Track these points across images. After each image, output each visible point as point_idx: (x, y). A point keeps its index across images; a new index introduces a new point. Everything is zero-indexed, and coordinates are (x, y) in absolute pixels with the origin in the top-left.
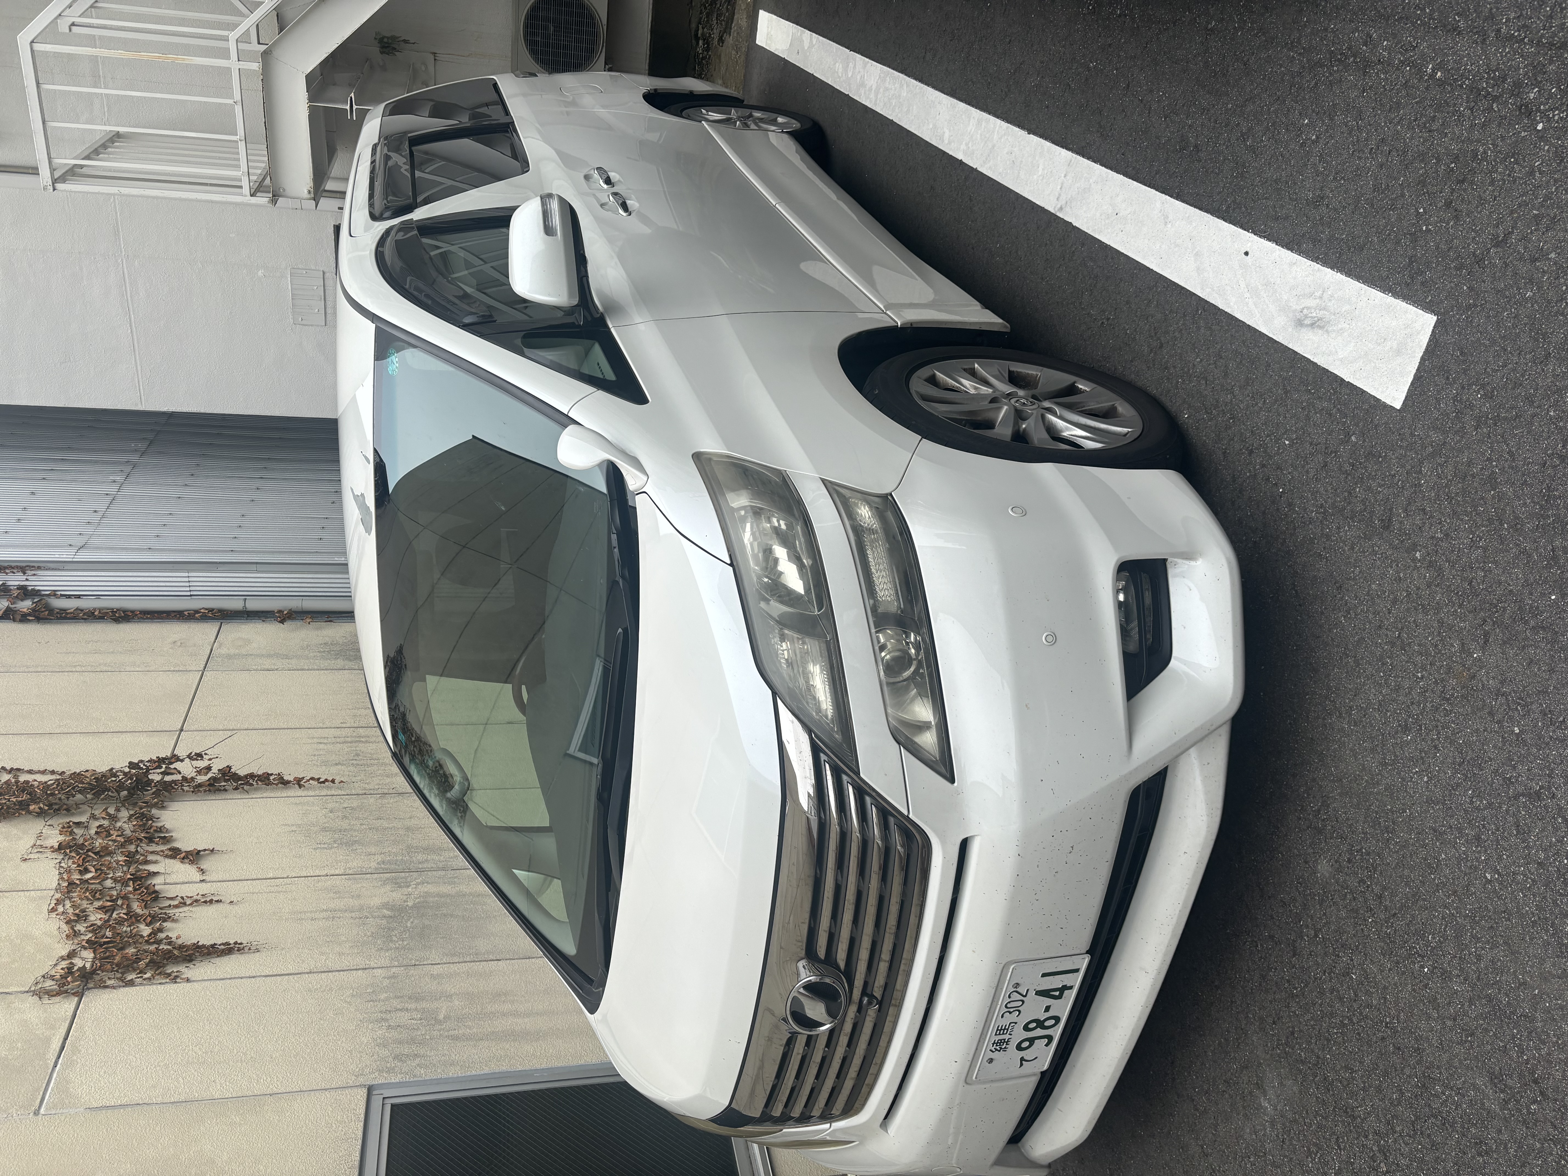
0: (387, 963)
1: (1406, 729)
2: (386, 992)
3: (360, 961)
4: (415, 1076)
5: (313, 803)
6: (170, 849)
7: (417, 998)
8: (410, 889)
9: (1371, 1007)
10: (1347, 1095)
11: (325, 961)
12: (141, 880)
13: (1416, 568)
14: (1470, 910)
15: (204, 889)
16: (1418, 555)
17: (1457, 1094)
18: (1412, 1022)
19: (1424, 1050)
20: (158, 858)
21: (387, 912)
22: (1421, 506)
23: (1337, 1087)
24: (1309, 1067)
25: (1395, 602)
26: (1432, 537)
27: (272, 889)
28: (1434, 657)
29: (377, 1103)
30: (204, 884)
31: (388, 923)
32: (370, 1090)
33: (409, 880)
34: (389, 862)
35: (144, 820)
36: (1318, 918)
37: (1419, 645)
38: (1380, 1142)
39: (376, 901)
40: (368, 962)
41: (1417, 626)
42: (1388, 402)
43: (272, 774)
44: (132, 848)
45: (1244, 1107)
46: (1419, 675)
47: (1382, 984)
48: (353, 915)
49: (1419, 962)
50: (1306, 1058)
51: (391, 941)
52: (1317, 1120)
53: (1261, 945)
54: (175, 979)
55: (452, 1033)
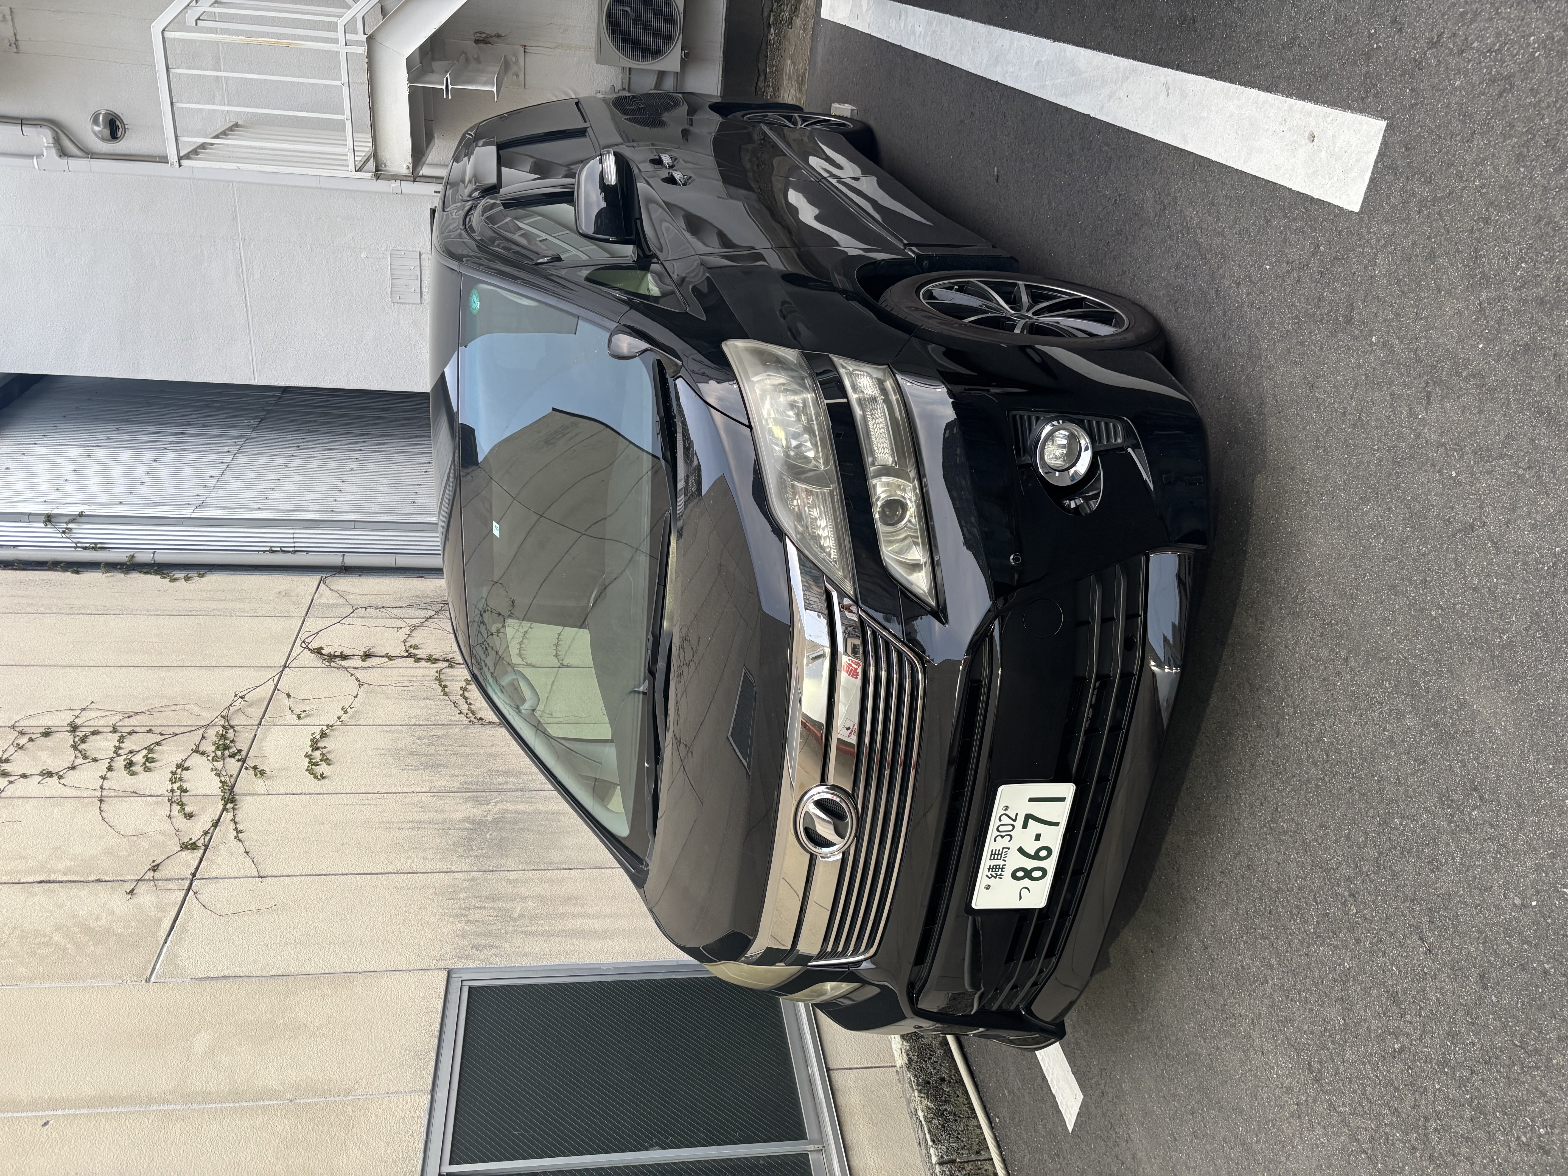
0: (467, 868)
2: (466, 892)
3: (442, 865)
4: (490, 963)
5: (402, 731)
8: (490, 807)
11: (411, 864)
14: (1420, 649)
15: (303, 800)
16: (1374, 340)
21: (468, 826)
26: (1385, 320)
27: (364, 802)
29: (455, 983)
30: (303, 796)
31: (468, 834)
32: (450, 973)
33: (488, 798)
34: (471, 783)
37: (1376, 420)
39: (459, 816)
40: (450, 866)
42: (1349, 208)
55: (526, 929)
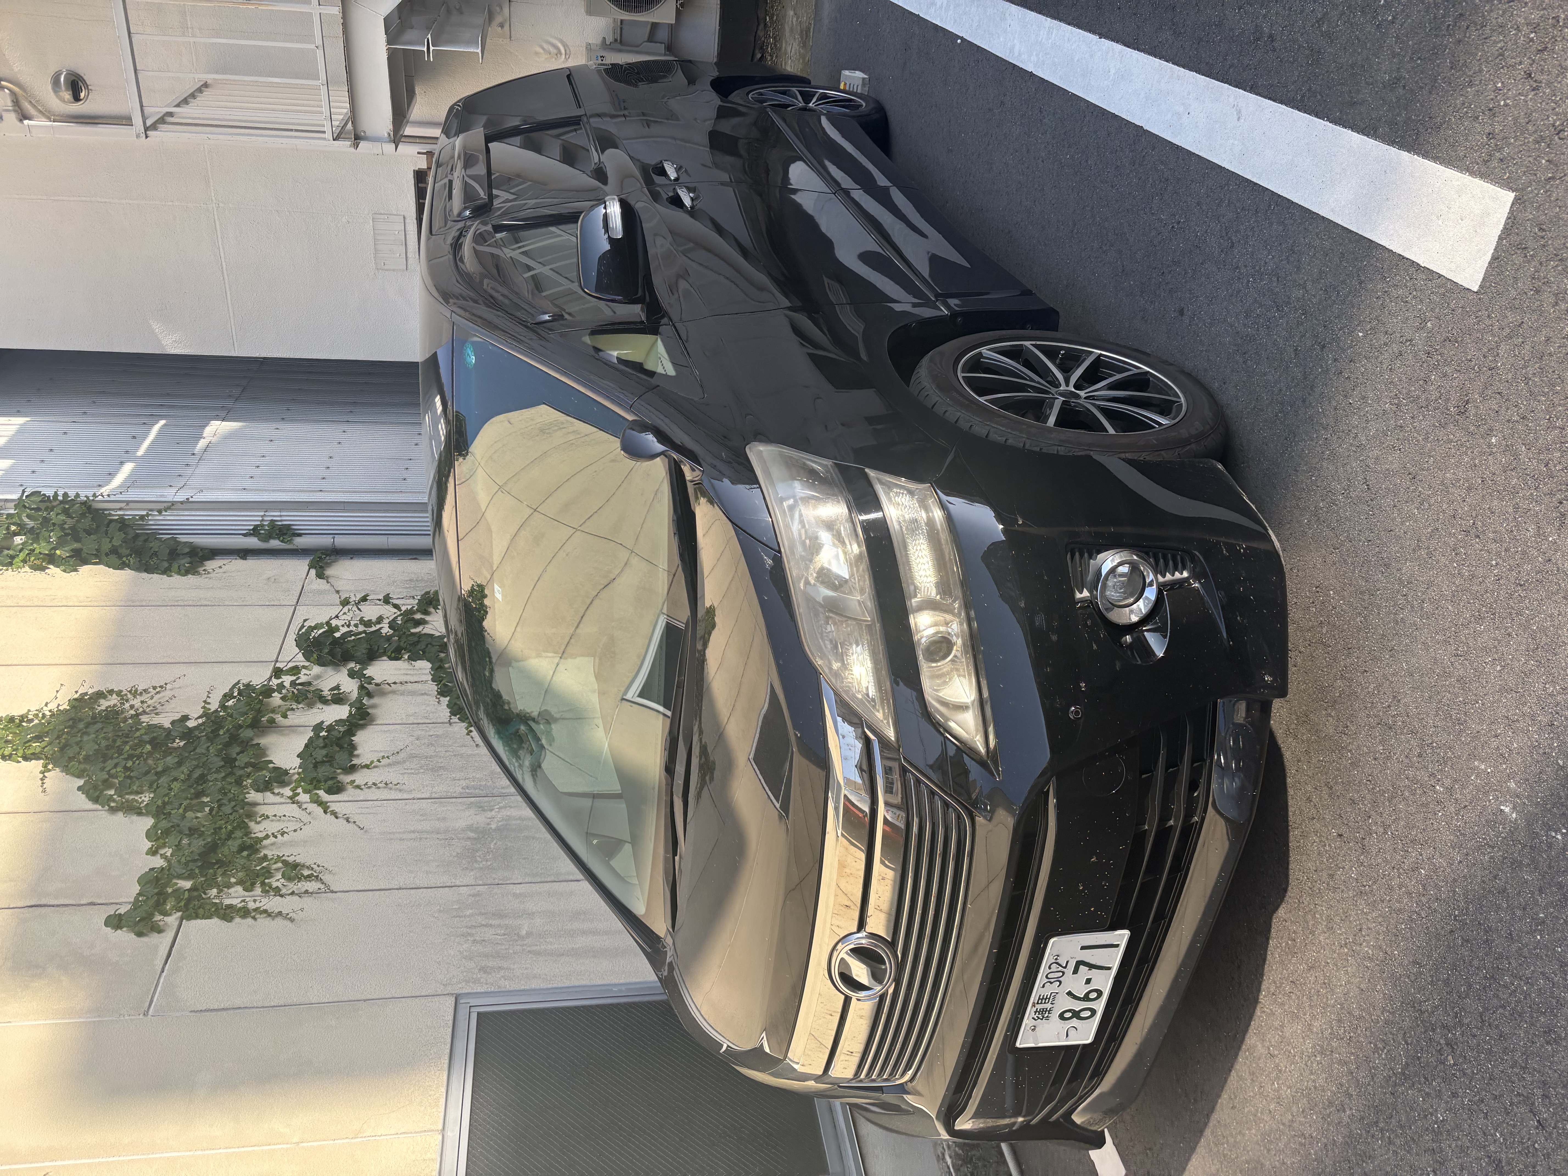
0: (472, 881)
1: (1479, 619)
2: (471, 909)
3: (447, 879)
4: (499, 987)
5: (400, 731)
7: (501, 915)
8: (493, 813)
11: (414, 878)
13: (1491, 453)
15: (300, 809)
16: (1493, 441)
21: (472, 835)
26: (1509, 421)
28: (1509, 543)
30: (299, 805)
33: (492, 804)
34: (474, 787)
35: (244, 745)
36: (1388, 815)
37: (1495, 532)
38: (1448, 1035)
39: (461, 824)
40: (454, 881)
41: (1491, 513)
46: (1494, 562)
48: (439, 836)
51: (476, 861)
54: (274, 893)
55: (535, 948)
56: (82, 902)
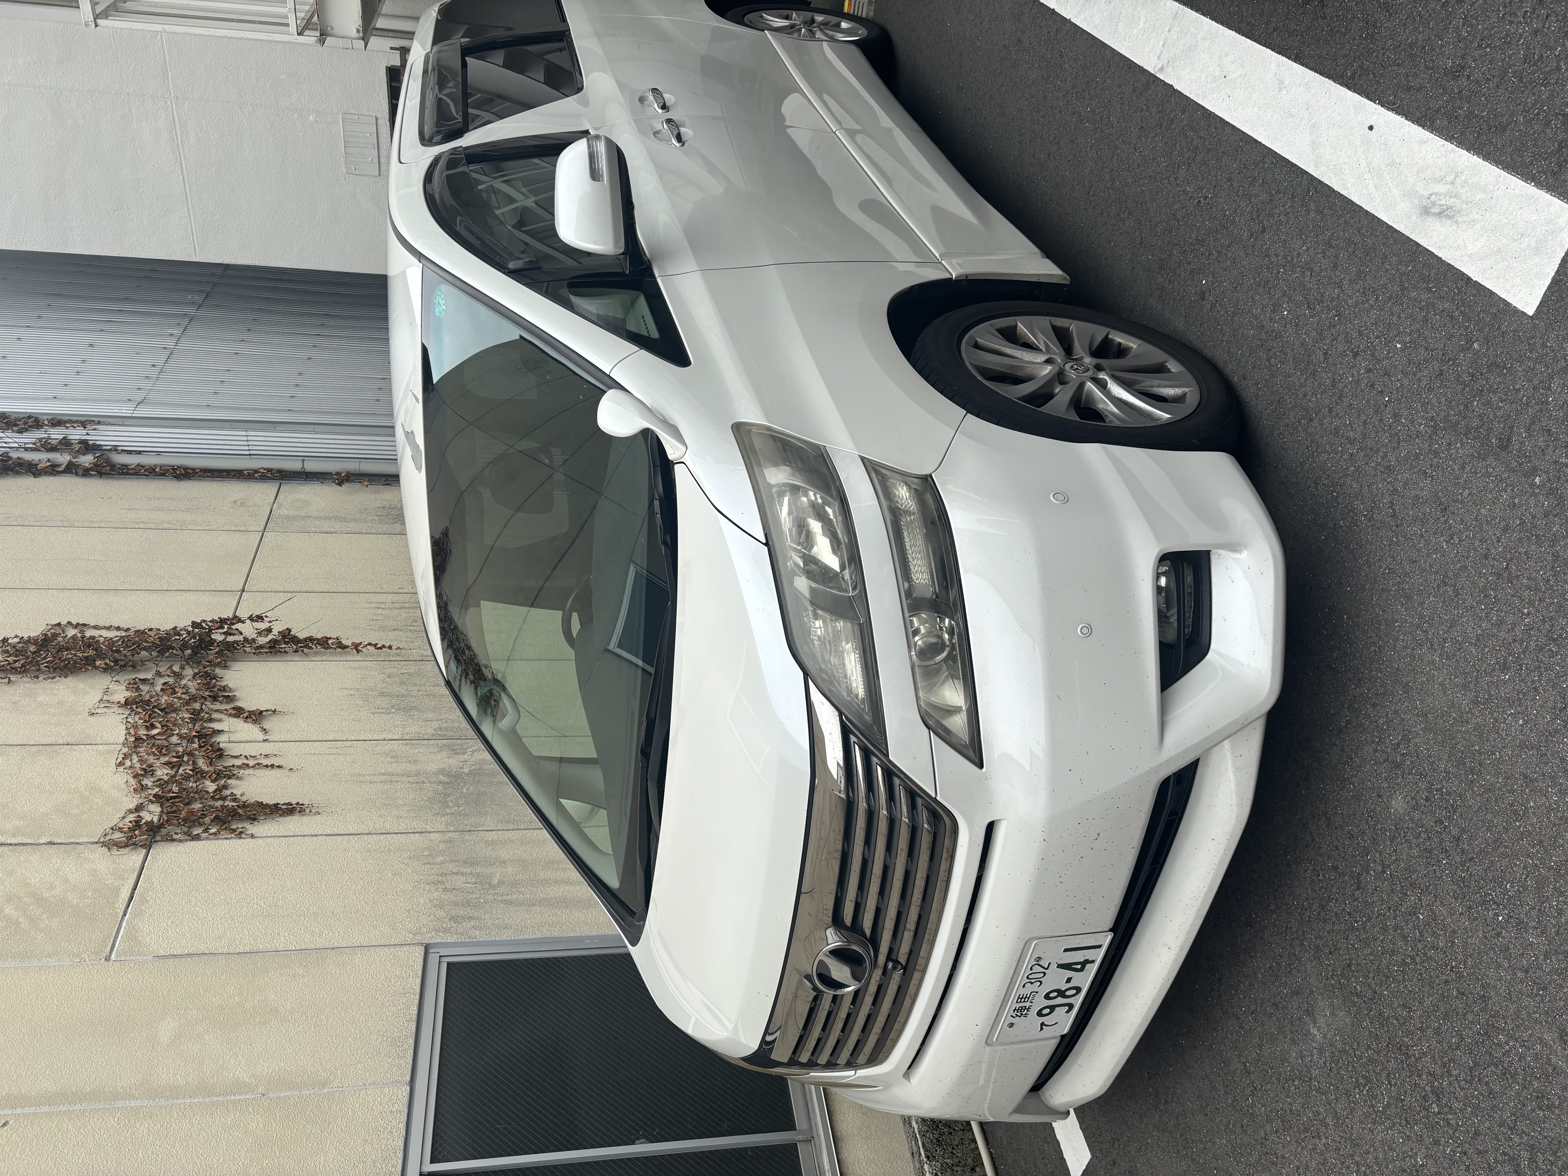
0: (443, 827)
1: (1504, 668)
2: (442, 856)
3: (417, 825)
4: (469, 936)
5: (371, 668)
6: (233, 708)
7: (471, 862)
8: (466, 756)
9: (1437, 949)
10: (1402, 1032)
11: (383, 823)
12: (205, 737)
13: (1534, 494)
15: (267, 748)
16: (1537, 480)
17: (1521, 1046)
18: (1480, 969)
19: (1489, 998)
20: (222, 716)
22: (1546, 426)
23: (1392, 1024)
24: (1364, 1001)
25: (1505, 530)
26: (1555, 462)
27: (332, 751)
28: (1545, 592)
29: (433, 960)
30: (267, 743)
31: (444, 788)
32: (427, 948)
34: (446, 729)
35: (208, 679)
36: (1387, 854)
37: (1529, 579)
38: (1434, 1083)
39: (433, 767)
40: (425, 826)
41: (1528, 558)
42: (1520, 307)
43: (330, 638)
44: (197, 706)
45: (1292, 1032)
46: (1526, 611)
47: (1451, 927)
48: (410, 779)
49: (1494, 909)
50: (1361, 991)
51: (448, 806)
52: (1368, 1054)
53: (1323, 875)
54: (240, 835)
55: (505, 898)
56: (41, 841)
